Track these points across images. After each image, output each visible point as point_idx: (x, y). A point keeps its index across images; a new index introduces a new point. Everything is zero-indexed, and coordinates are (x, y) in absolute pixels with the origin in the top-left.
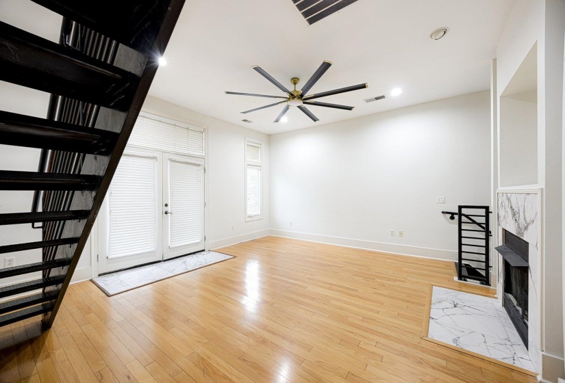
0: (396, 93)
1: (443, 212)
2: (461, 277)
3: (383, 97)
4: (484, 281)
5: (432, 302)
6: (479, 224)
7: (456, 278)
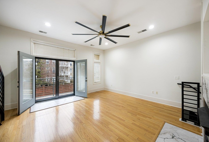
0: (151, 27)
1: (178, 84)
2: (183, 119)
3: (145, 30)
4: (197, 123)
5: (161, 133)
6: (194, 88)
7: (180, 119)
